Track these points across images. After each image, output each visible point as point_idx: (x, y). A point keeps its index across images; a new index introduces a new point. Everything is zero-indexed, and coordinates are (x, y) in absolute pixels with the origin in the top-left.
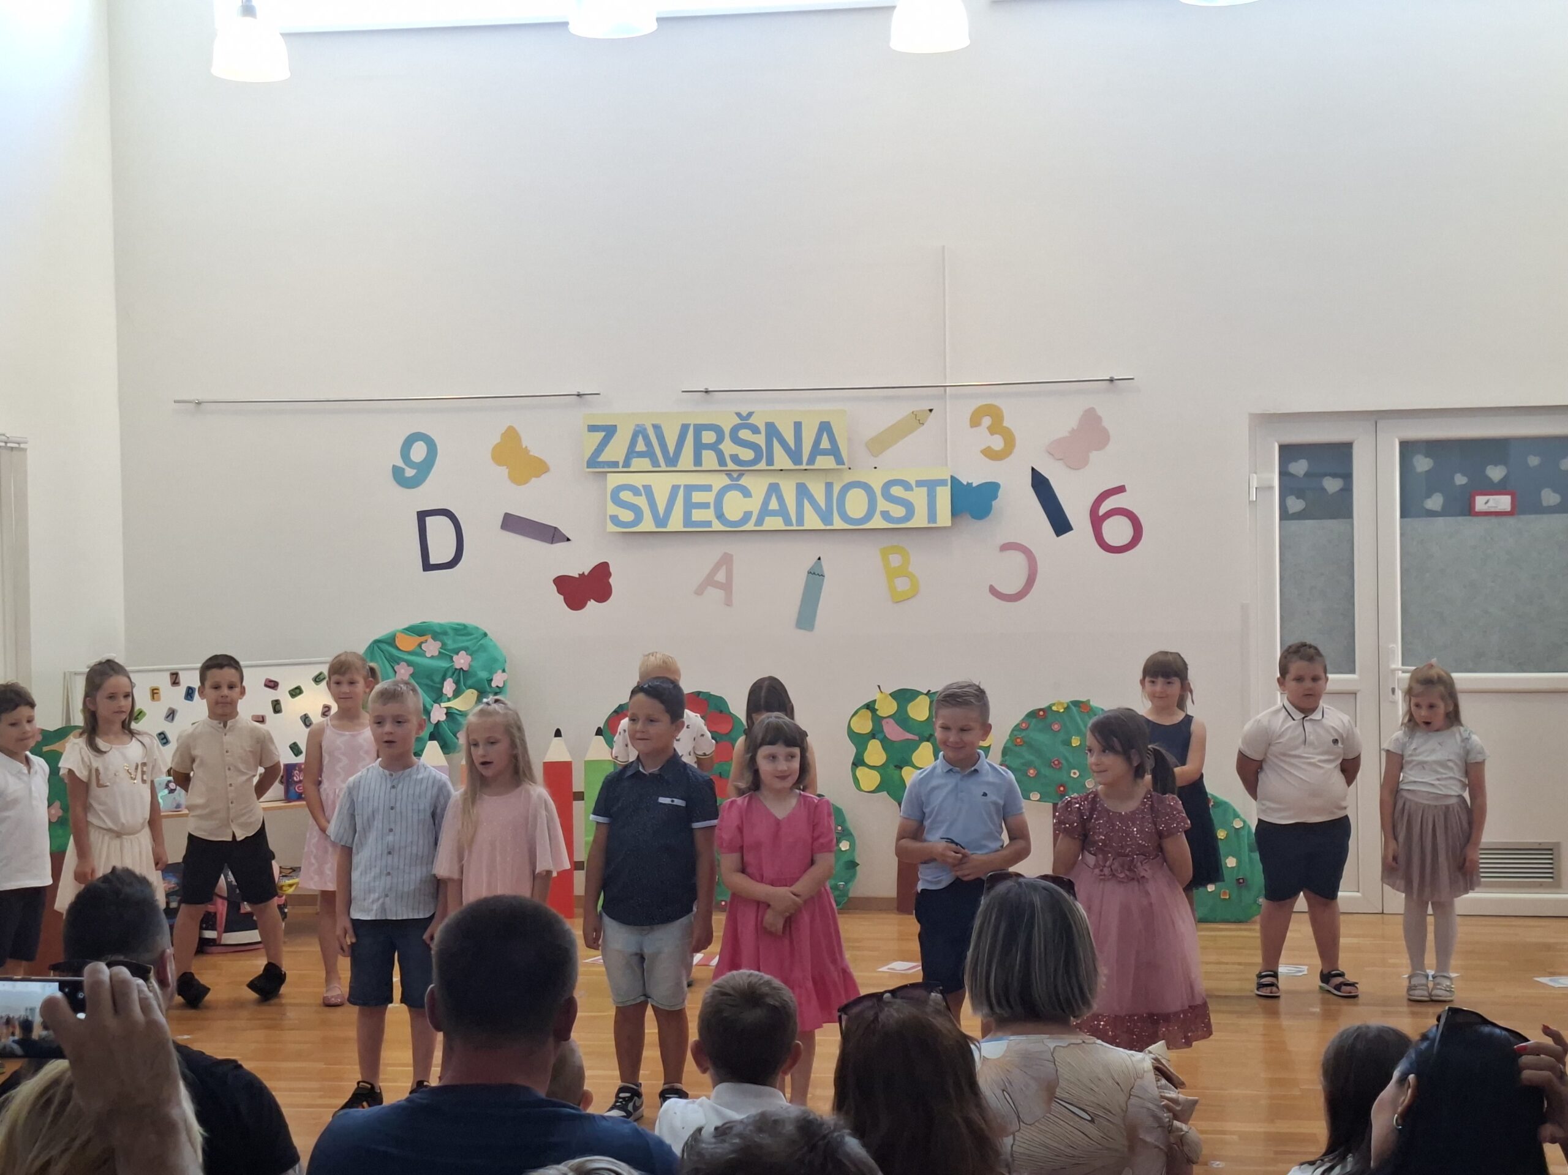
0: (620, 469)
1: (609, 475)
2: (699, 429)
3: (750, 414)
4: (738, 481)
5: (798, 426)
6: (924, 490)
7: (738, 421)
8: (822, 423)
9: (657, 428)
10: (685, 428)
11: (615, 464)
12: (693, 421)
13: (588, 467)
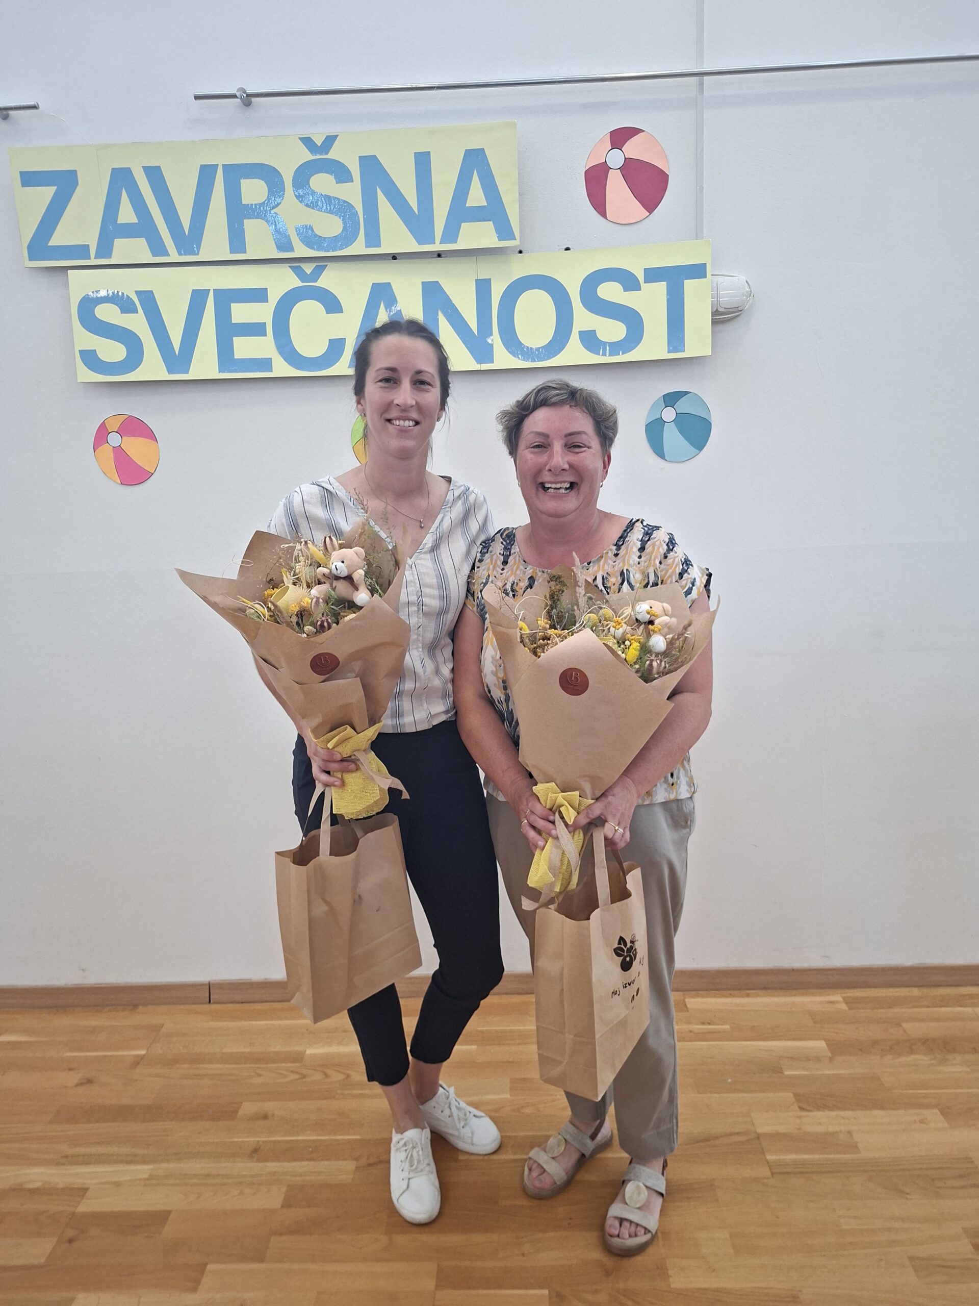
0: (93, 262)
1: (69, 272)
2: (235, 173)
3: (331, 140)
4: (316, 281)
5: (423, 161)
6: (661, 288)
7: (308, 156)
8: (469, 154)
9: (154, 174)
10: (207, 173)
11: (82, 251)
12: (221, 159)
13: (30, 260)
